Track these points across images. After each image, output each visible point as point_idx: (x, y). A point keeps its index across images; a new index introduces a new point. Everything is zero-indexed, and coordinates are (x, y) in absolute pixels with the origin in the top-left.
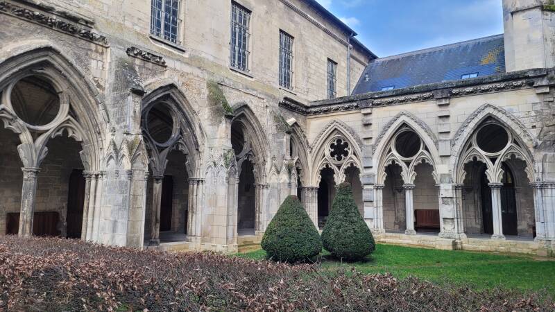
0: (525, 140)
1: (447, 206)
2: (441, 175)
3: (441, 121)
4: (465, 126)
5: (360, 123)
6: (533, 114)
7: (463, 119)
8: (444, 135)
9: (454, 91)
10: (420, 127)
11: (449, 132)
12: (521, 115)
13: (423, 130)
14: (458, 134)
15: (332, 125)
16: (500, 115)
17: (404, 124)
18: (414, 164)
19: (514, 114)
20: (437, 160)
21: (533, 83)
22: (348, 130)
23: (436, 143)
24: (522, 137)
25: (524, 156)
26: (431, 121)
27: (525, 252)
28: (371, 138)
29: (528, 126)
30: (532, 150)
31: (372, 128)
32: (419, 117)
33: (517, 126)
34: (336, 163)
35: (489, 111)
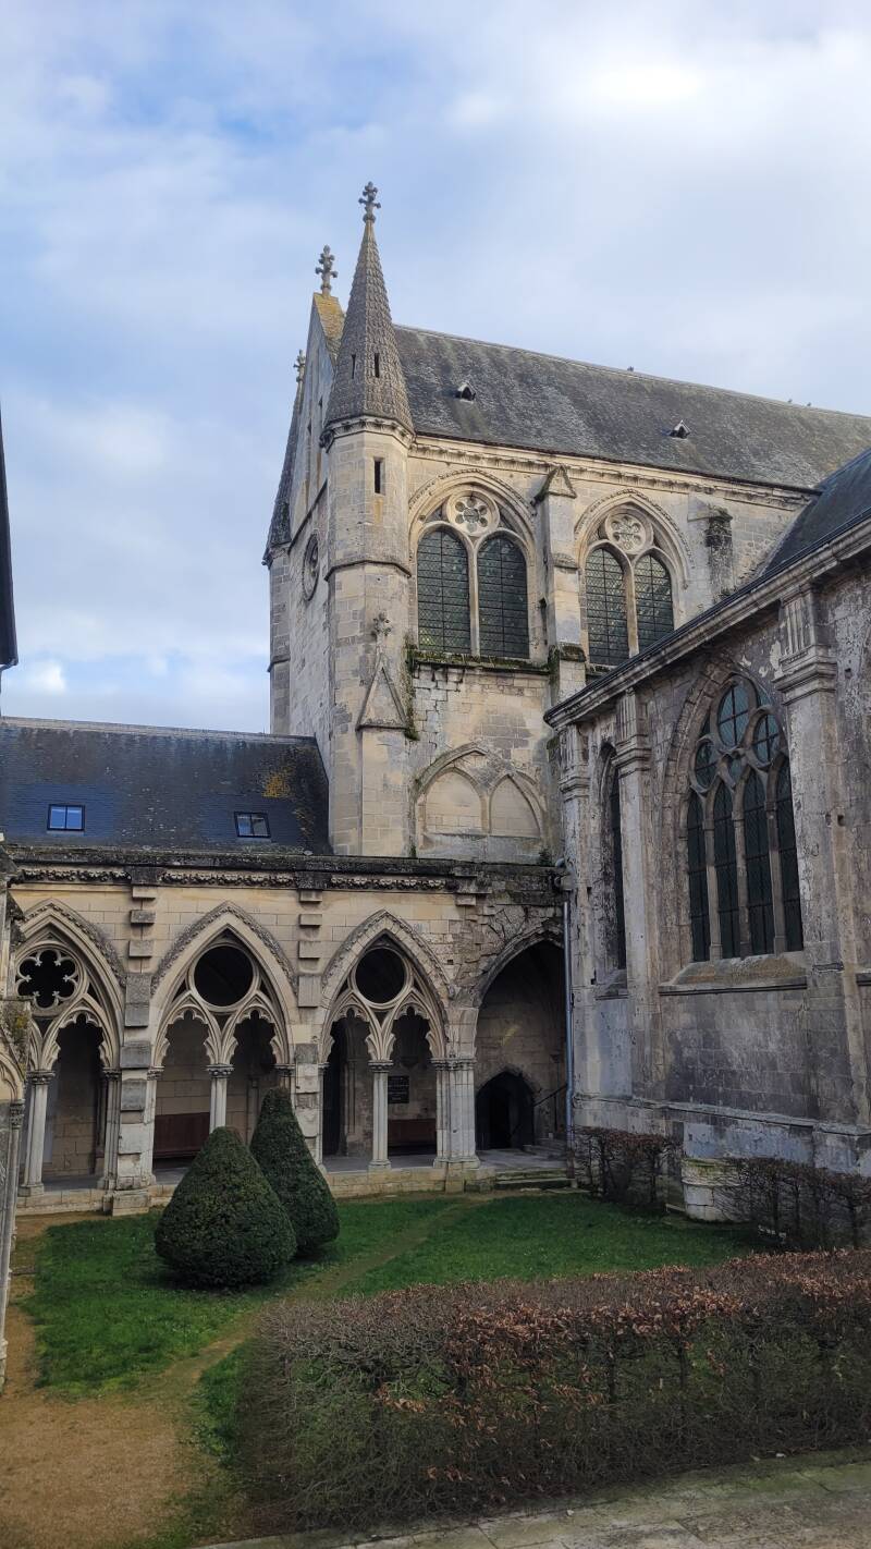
0: (437, 984)
1: (306, 1110)
2: (298, 1045)
3: (302, 935)
4: (343, 949)
5: (121, 918)
6: (450, 939)
7: (342, 935)
8: (308, 964)
9: (335, 879)
10: (261, 942)
11: (317, 959)
12: (434, 939)
13: (267, 950)
14: (332, 964)
15: (41, 916)
16: (402, 935)
17: (228, 933)
18: (235, 1020)
19: (423, 936)
20: (292, 1014)
21: (456, 887)
22: (88, 933)
23: (294, 980)
24: (433, 978)
25: (428, 1011)
26: (284, 932)
27: (425, 1189)
28: (149, 957)
29: (442, 959)
30: (446, 1002)
31: (154, 933)
32: (261, 920)
33: (426, 958)
34: (38, 1013)
35: (386, 924)
